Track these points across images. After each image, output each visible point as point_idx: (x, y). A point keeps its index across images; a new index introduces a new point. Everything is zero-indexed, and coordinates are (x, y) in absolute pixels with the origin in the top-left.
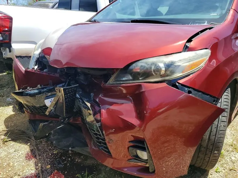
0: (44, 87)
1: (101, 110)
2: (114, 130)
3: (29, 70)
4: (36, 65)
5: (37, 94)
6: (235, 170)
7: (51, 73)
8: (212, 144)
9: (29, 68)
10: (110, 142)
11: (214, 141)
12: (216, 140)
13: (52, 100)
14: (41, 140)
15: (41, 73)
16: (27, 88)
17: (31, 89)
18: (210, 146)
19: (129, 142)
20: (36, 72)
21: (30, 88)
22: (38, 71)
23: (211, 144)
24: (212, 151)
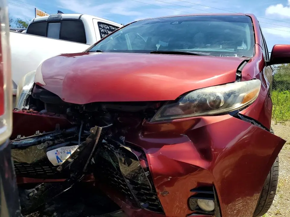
0: (47, 133)
1: (146, 155)
2: (170, 177)
3: (17, 111)
4: (26, 105)
5: (34, 144)
6: (280, 214)
7: (54, 114)
8: (268, 184)
9: (17, 109)
10: (165, 195)
11: (270, 180)
12: (271, 179)
13: (57, 151)
14: (31, 214)
15: (38, 115)
16: (16, 137)
17: (24, 137)
18: (266, 187)
19: (191, 191)
20: (30, 114)
21: (22, 136)
22: (33, 113)
23: (266, 183)
24: (268, 192)
